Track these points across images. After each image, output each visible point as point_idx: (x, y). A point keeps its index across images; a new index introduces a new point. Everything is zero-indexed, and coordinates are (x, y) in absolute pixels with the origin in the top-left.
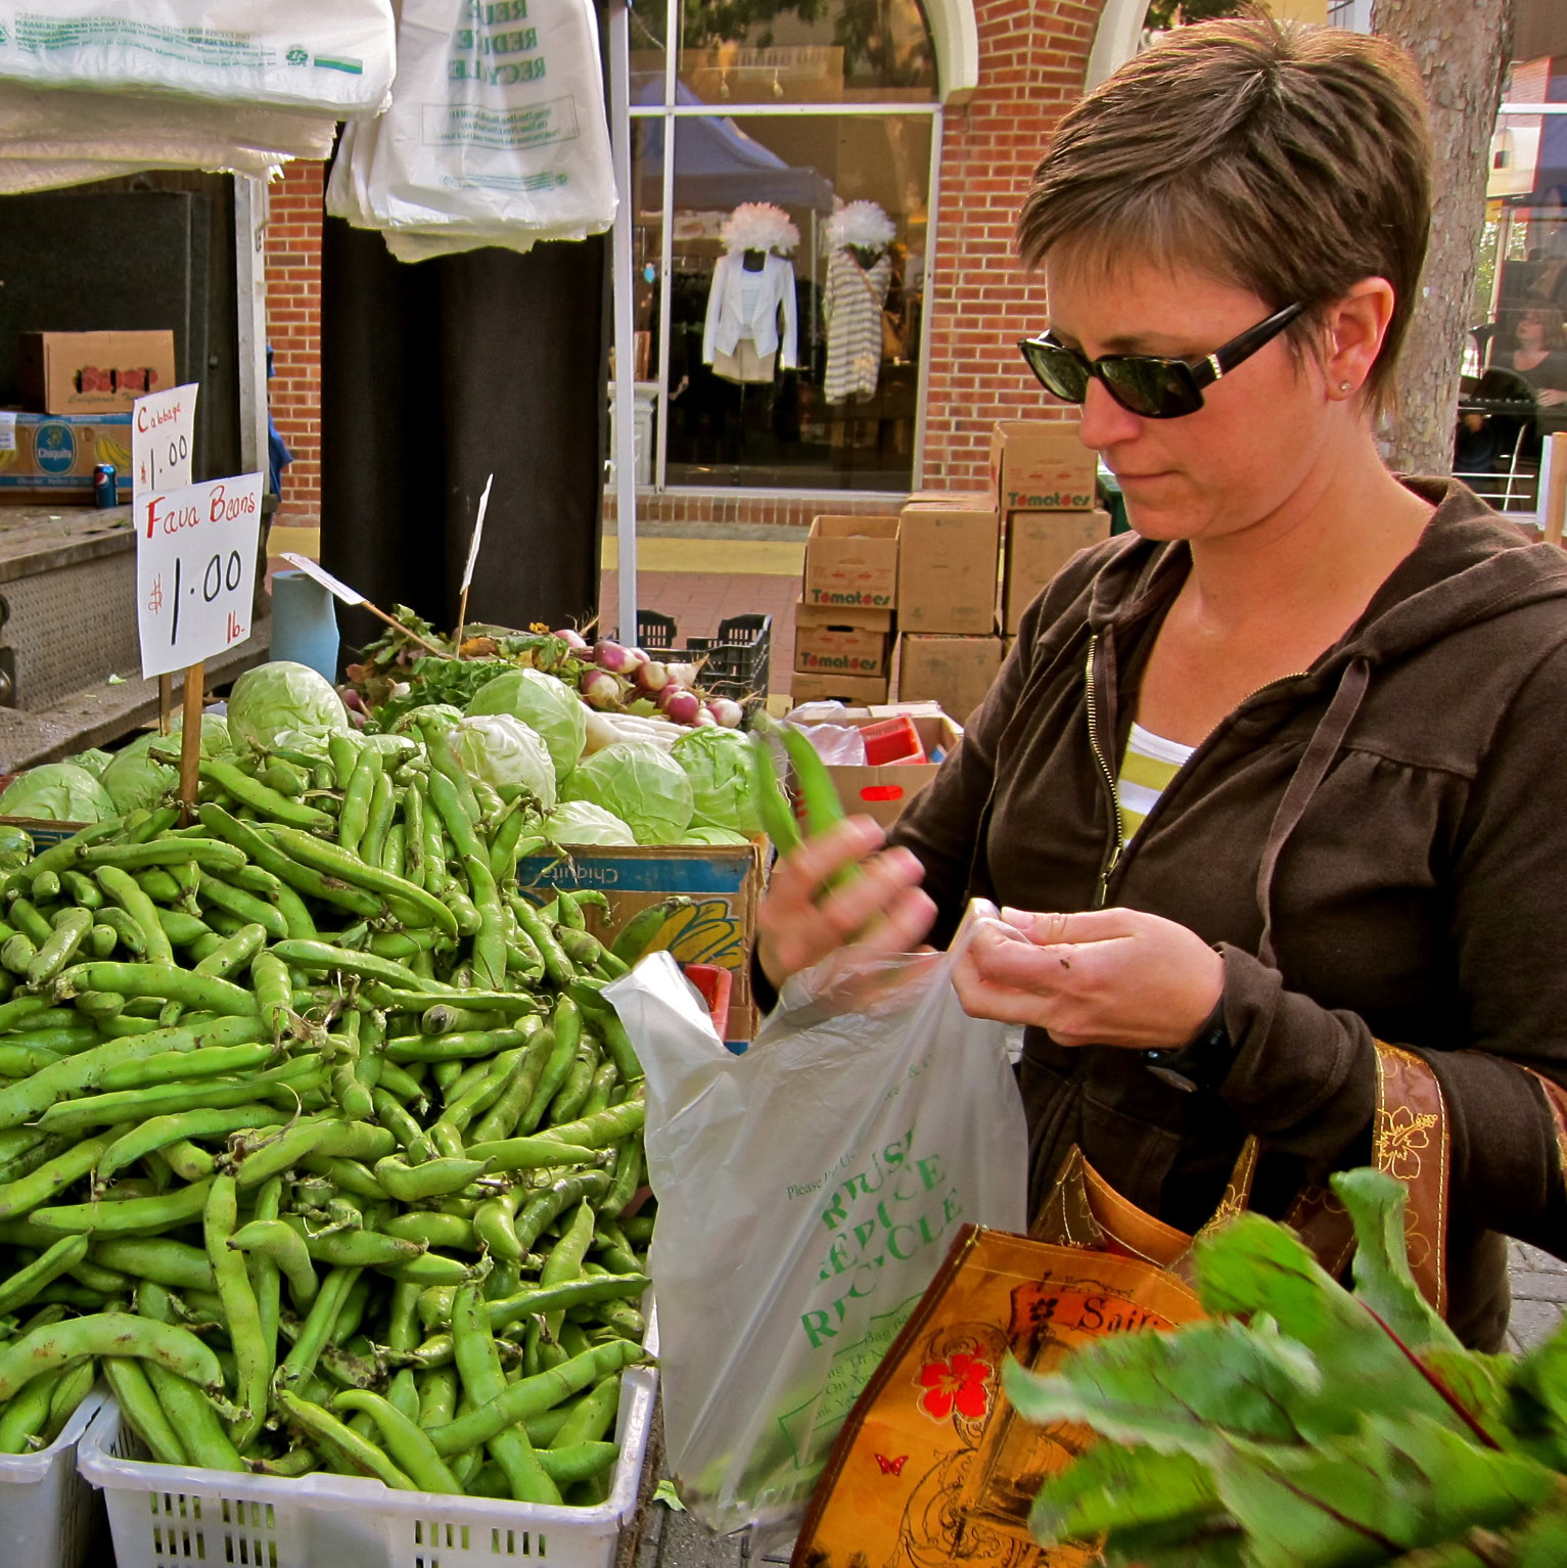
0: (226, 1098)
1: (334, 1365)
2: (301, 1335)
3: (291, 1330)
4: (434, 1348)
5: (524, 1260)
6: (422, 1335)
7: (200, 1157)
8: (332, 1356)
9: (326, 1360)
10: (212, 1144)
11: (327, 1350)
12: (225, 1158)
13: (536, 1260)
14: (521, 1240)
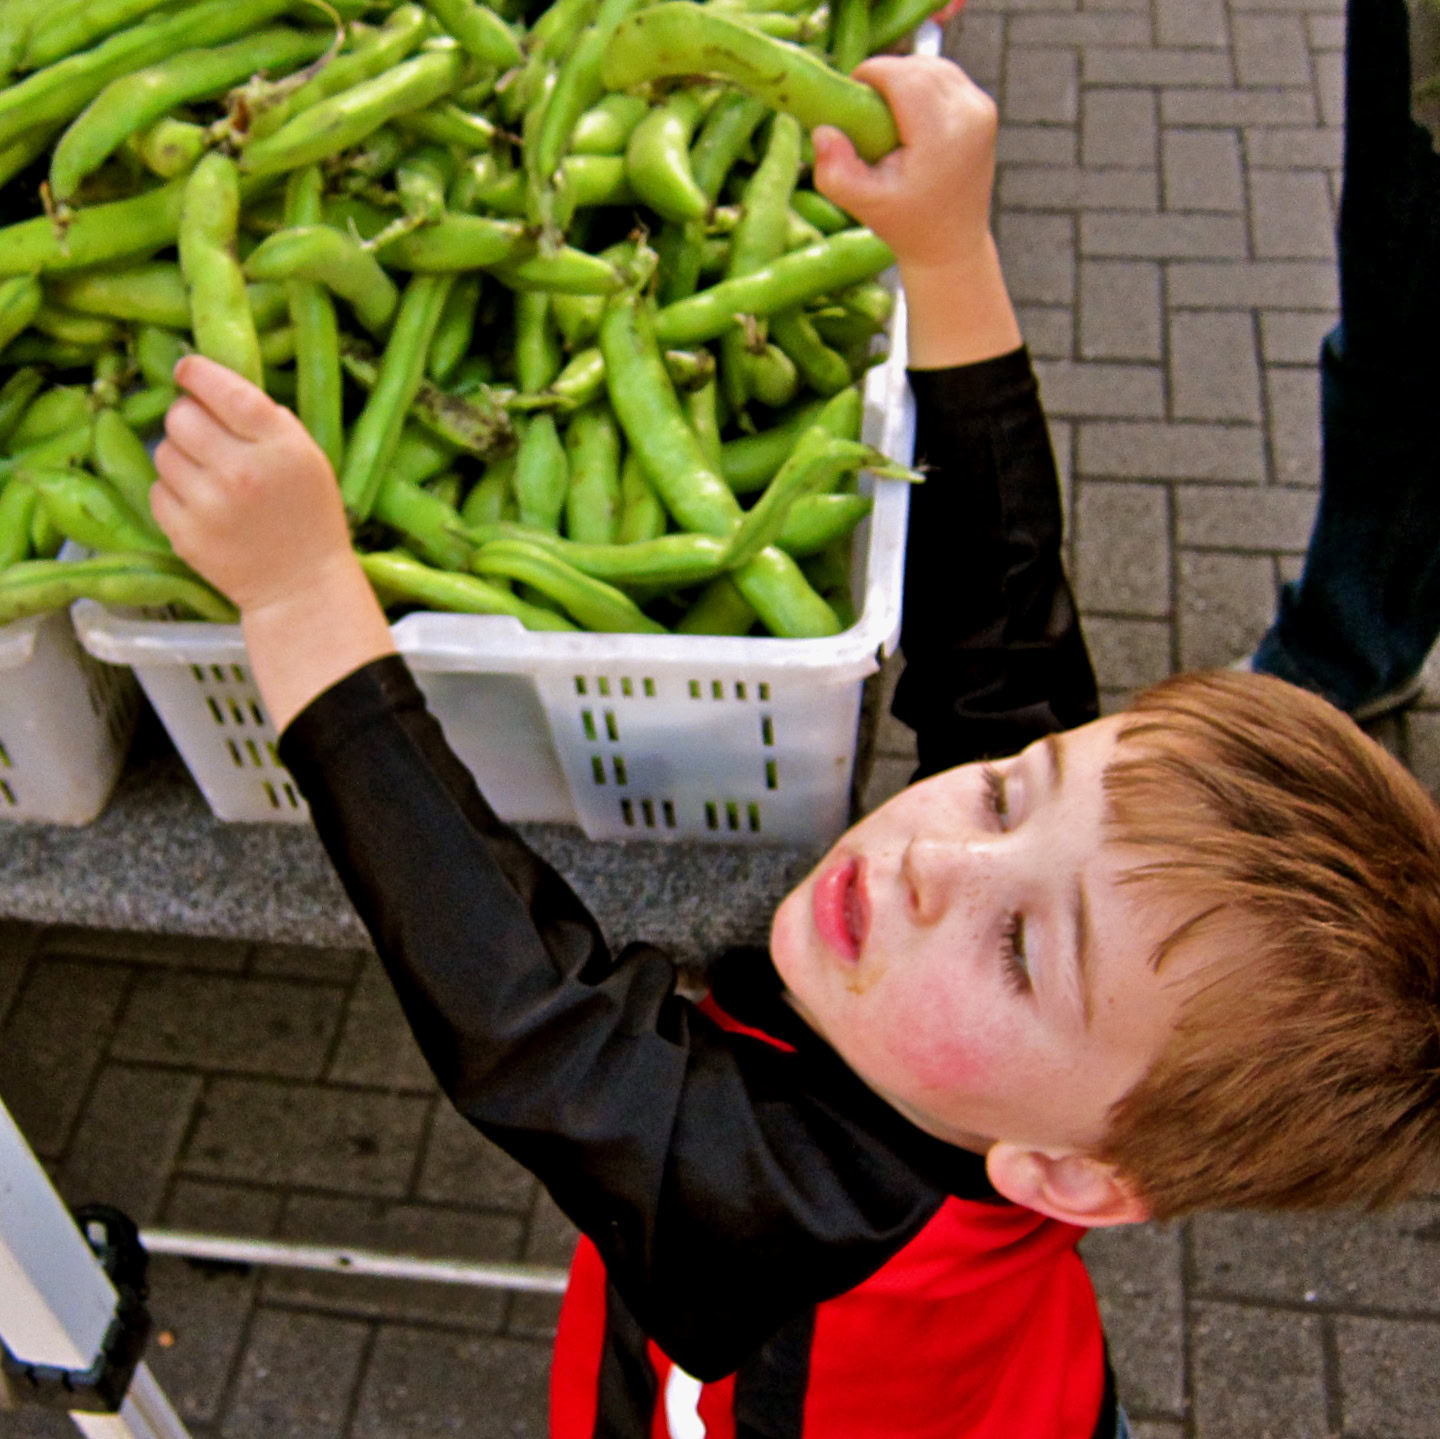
0: (208, 33)
1: (434, 419)
2: (379, 379)
3: (364, 372)
4: (580, 376)
5: (710, 218)
6: (563, 350)
7: (182, 134)
8: (431, 406)
9: (422, 412)
10: (202, 109)
11: (422, 397)
12: (221, 128)
13: (727, 215)
14: (703, 189)
